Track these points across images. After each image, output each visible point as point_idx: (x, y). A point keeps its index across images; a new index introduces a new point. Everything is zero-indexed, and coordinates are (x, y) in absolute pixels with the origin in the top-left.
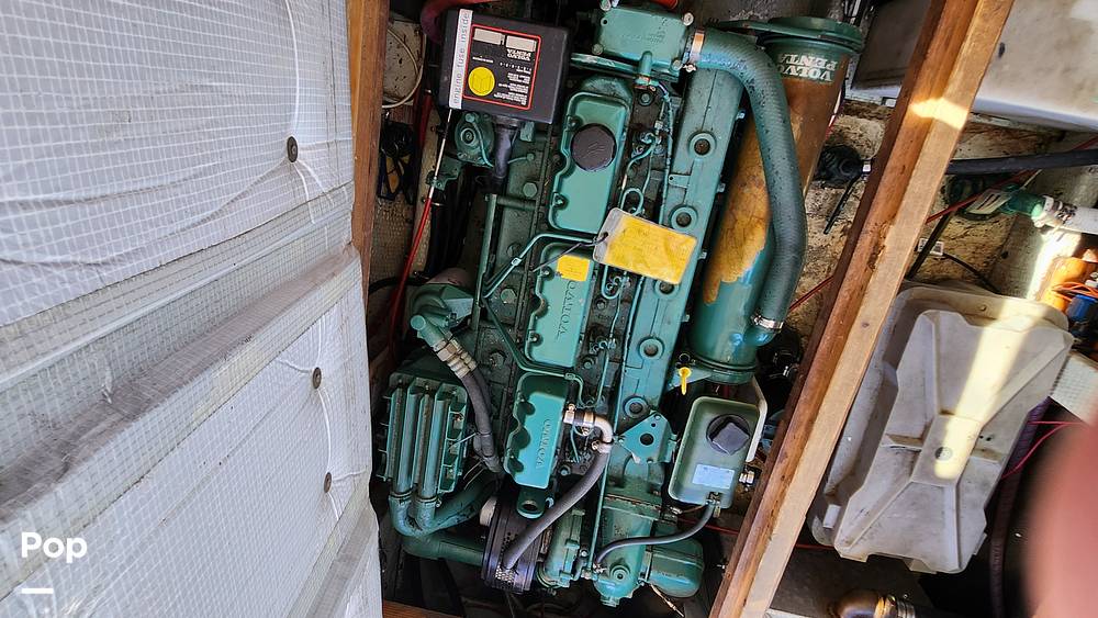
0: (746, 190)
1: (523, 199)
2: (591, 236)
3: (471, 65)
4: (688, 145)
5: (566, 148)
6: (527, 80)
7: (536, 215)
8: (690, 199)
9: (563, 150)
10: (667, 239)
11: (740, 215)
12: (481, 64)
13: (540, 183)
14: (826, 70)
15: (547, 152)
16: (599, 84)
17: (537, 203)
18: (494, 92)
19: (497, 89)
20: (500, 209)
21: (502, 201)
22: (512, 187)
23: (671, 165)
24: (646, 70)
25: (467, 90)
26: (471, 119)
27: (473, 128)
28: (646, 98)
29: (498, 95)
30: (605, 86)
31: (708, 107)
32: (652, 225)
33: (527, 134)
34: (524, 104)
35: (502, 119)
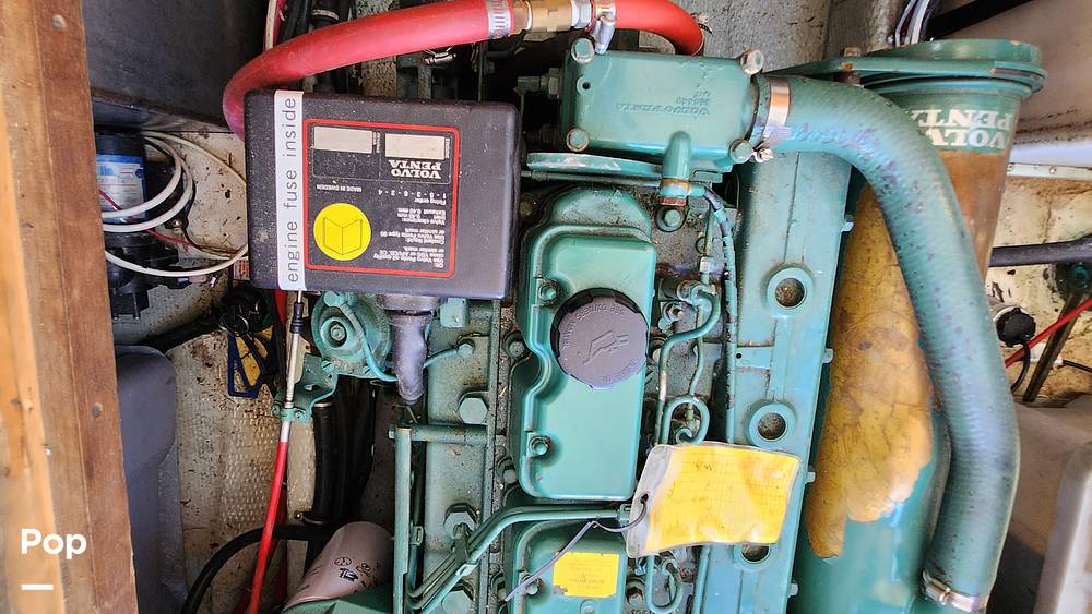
0: (873, 357)
1: (460, 426)
2: (615, 506)
3: (315, 204)
4: (764, 293)
5: (541, 341)
6: (440, 217)
7: (490, 453)
8: (778, 388)
9: (533, 344)
10: (746, 466)
11: (865, 400)
12: (337, 197)
13: (490, 394)
14: (998, 130)
15: (495, 334)
16: (585, 206)
17: (490, 429)
18: (372, 248)
19: (377, 243)
20: (420, 452)
21: (422, 435)
22: (439, 405)
23: (737, 334)
24: (681, 168)
25: (313, 254)
26: (334, 300)
27: (342, 315)
28: (674, 218)
29: (382, 255)
30: (600, 207)
31: (790, 221)
32: (718, 448)
33: (453, 316)
34: (439, 264)
35: (398, 300)
